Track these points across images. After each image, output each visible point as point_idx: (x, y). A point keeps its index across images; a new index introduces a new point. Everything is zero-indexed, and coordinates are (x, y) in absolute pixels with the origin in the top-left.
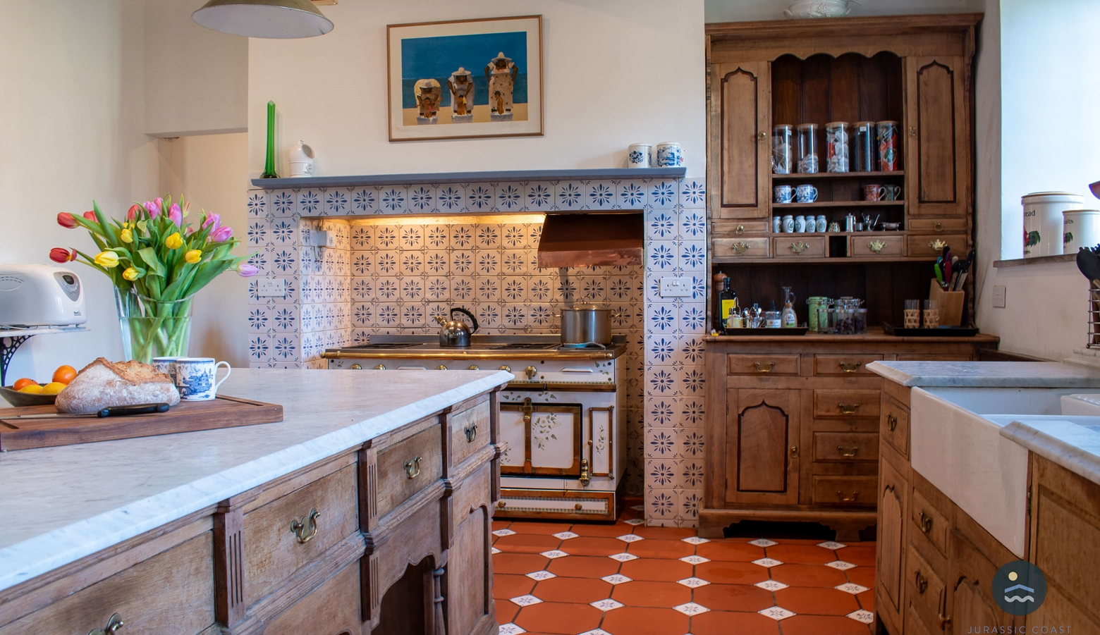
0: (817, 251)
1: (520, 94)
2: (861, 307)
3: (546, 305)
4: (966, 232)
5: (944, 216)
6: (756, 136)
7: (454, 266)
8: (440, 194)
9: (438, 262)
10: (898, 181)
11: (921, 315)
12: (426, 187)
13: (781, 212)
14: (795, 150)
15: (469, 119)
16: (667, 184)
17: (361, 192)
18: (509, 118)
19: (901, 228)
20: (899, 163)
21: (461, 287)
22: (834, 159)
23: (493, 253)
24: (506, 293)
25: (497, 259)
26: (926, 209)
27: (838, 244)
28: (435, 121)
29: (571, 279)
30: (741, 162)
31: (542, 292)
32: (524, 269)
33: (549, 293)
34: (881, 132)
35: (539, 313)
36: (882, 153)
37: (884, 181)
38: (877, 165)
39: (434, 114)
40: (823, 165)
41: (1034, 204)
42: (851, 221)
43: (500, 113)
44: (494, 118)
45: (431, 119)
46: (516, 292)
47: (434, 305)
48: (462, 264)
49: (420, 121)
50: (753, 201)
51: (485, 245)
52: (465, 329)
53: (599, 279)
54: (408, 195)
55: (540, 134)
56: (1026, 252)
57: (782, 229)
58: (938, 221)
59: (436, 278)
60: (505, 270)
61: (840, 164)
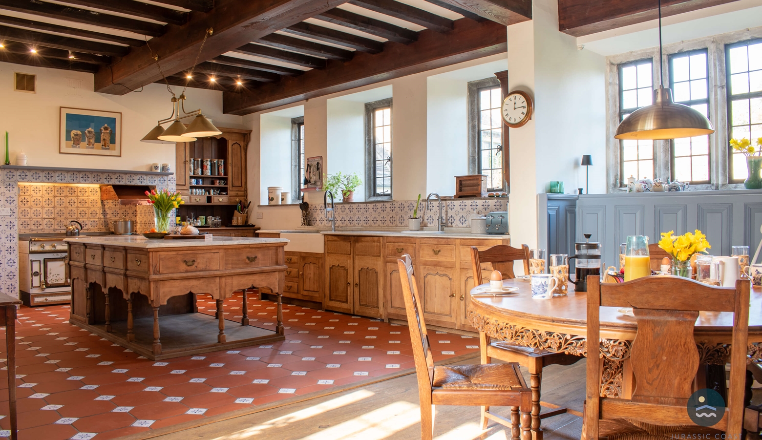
0: (203, 201)
1: (113, 141)
2: (219, 219)
3: (96, 220)
4: (244, 196)
5: (239, 191)
6: (185, 162)
7: (56, 204)
8: (81, 176)
9: (49, 202)
10: (225, 180)
11: (237, 221)
12: (75, 173)
13: (192, 187)
14: (194, 167)
15: (93, 148)
16: (163, 177)
17: (47, 173)
18: (108, 149)
19: (227, 194)
20: (226, 173)
21: (60, 212)
22: (207, 171)
23: (74, 198)
24: (79, 215)
25: (76, 201)
26: (234, 189)
27: (209, 199)
28: (79, 147)
29: (106, 209)
30: (180, 170)
31: (95, 215)
32: (87, 205)
33: (97, 215)
34: (220, 162)
35: (93, 223)
36: (220, 170)
37: (220, 179)
38: (219, 174)
39: (79, 144)
40: (202, 173)
41: (271, 190)
42: (212, 191)
43: (105, 147)
44: (103, 149)
45: (78, 146)
46: (84, 215)
47: (47, 220)
48: (60, 203)
49: (73, 147)
50: (184, 184)
51: (70, 195)
52: (77, 229)
53: (117, 210)
54: (68, 175)
55: (120, 156)
56: (269, 203)
57: (192, 193)
58: (237, 192)
59: (48, 208)
60: (79, 205)
61: (208, 173)
